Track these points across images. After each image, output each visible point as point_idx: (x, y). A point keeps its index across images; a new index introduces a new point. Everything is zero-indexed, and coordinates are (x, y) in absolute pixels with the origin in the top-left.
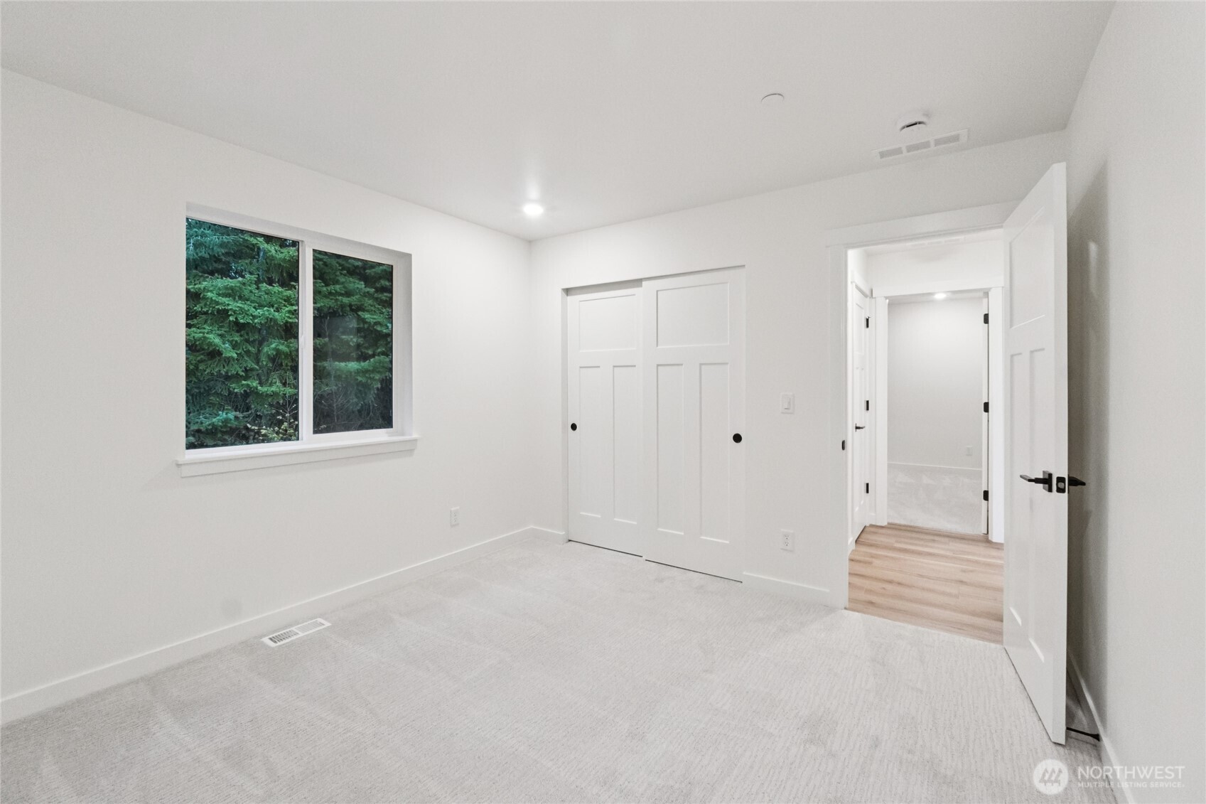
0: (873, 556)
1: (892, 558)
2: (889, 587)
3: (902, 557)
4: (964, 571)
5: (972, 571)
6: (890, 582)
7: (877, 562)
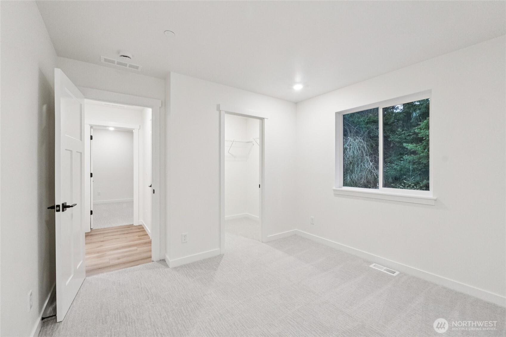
0: (140, 239)
1: (133, 241)
2: (127, 232)
3: (129, 243)
4: (101, 246)
5: (98, 247)
6: (127, 233)
7: (137, 237)
